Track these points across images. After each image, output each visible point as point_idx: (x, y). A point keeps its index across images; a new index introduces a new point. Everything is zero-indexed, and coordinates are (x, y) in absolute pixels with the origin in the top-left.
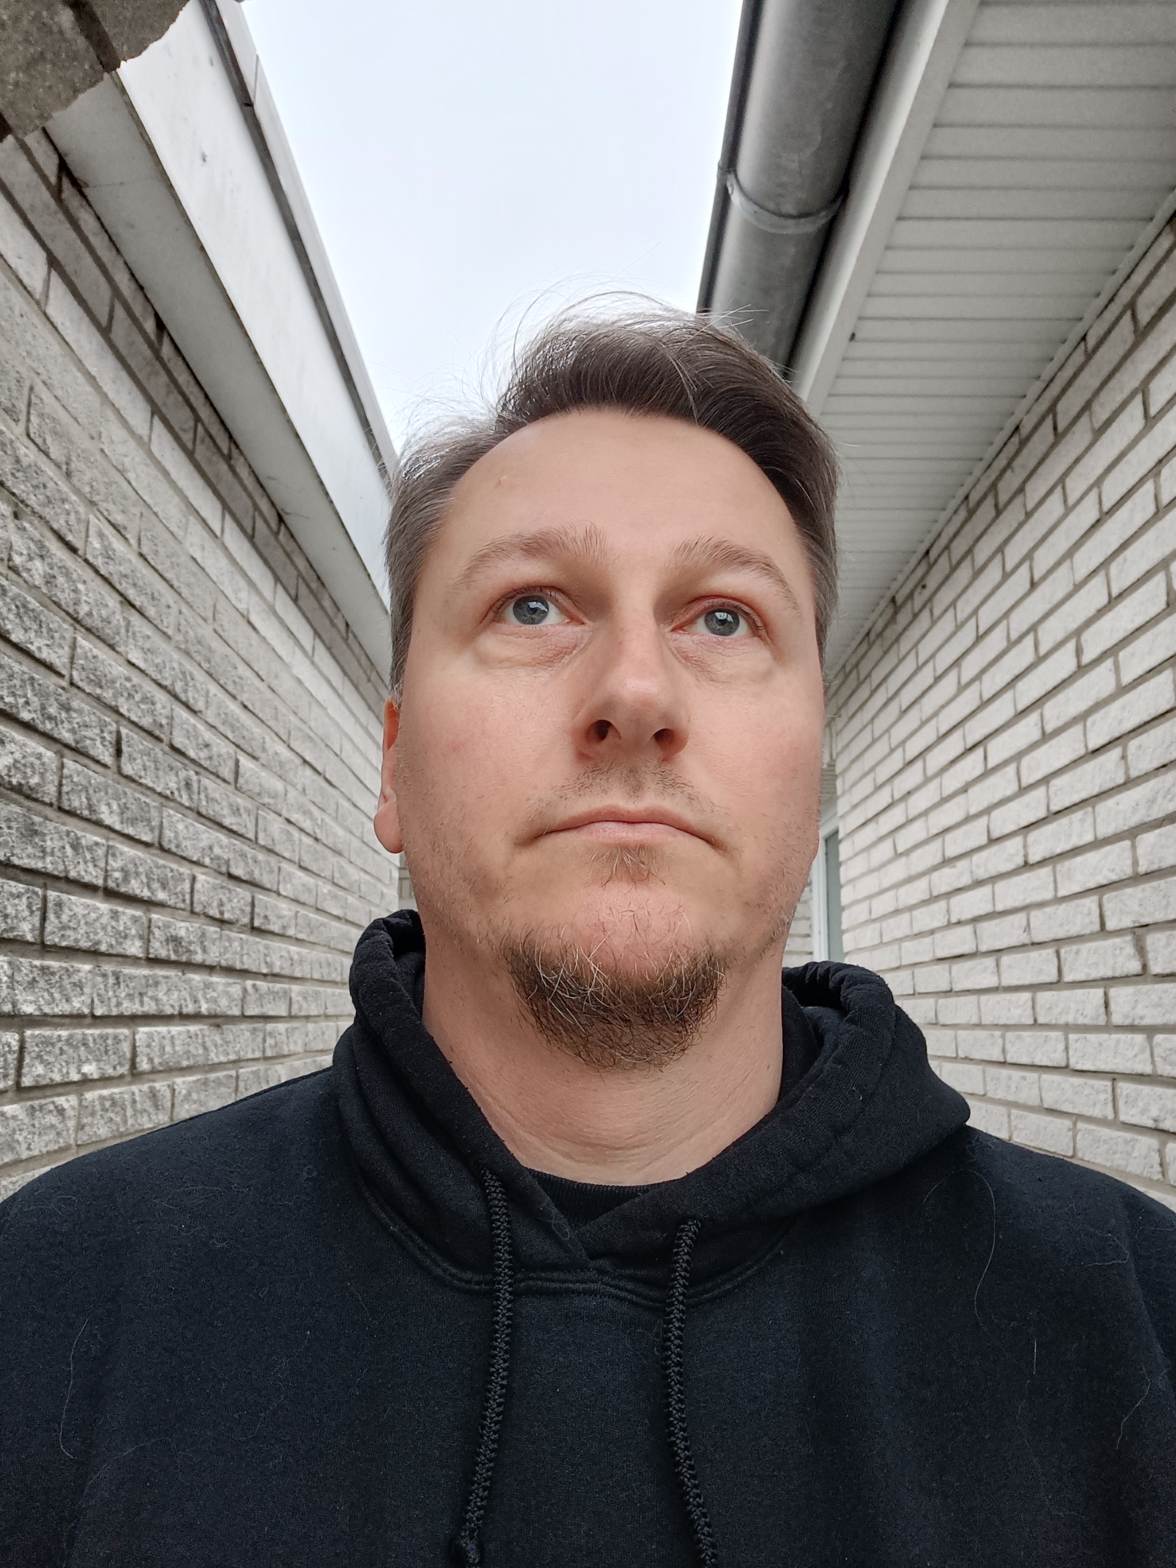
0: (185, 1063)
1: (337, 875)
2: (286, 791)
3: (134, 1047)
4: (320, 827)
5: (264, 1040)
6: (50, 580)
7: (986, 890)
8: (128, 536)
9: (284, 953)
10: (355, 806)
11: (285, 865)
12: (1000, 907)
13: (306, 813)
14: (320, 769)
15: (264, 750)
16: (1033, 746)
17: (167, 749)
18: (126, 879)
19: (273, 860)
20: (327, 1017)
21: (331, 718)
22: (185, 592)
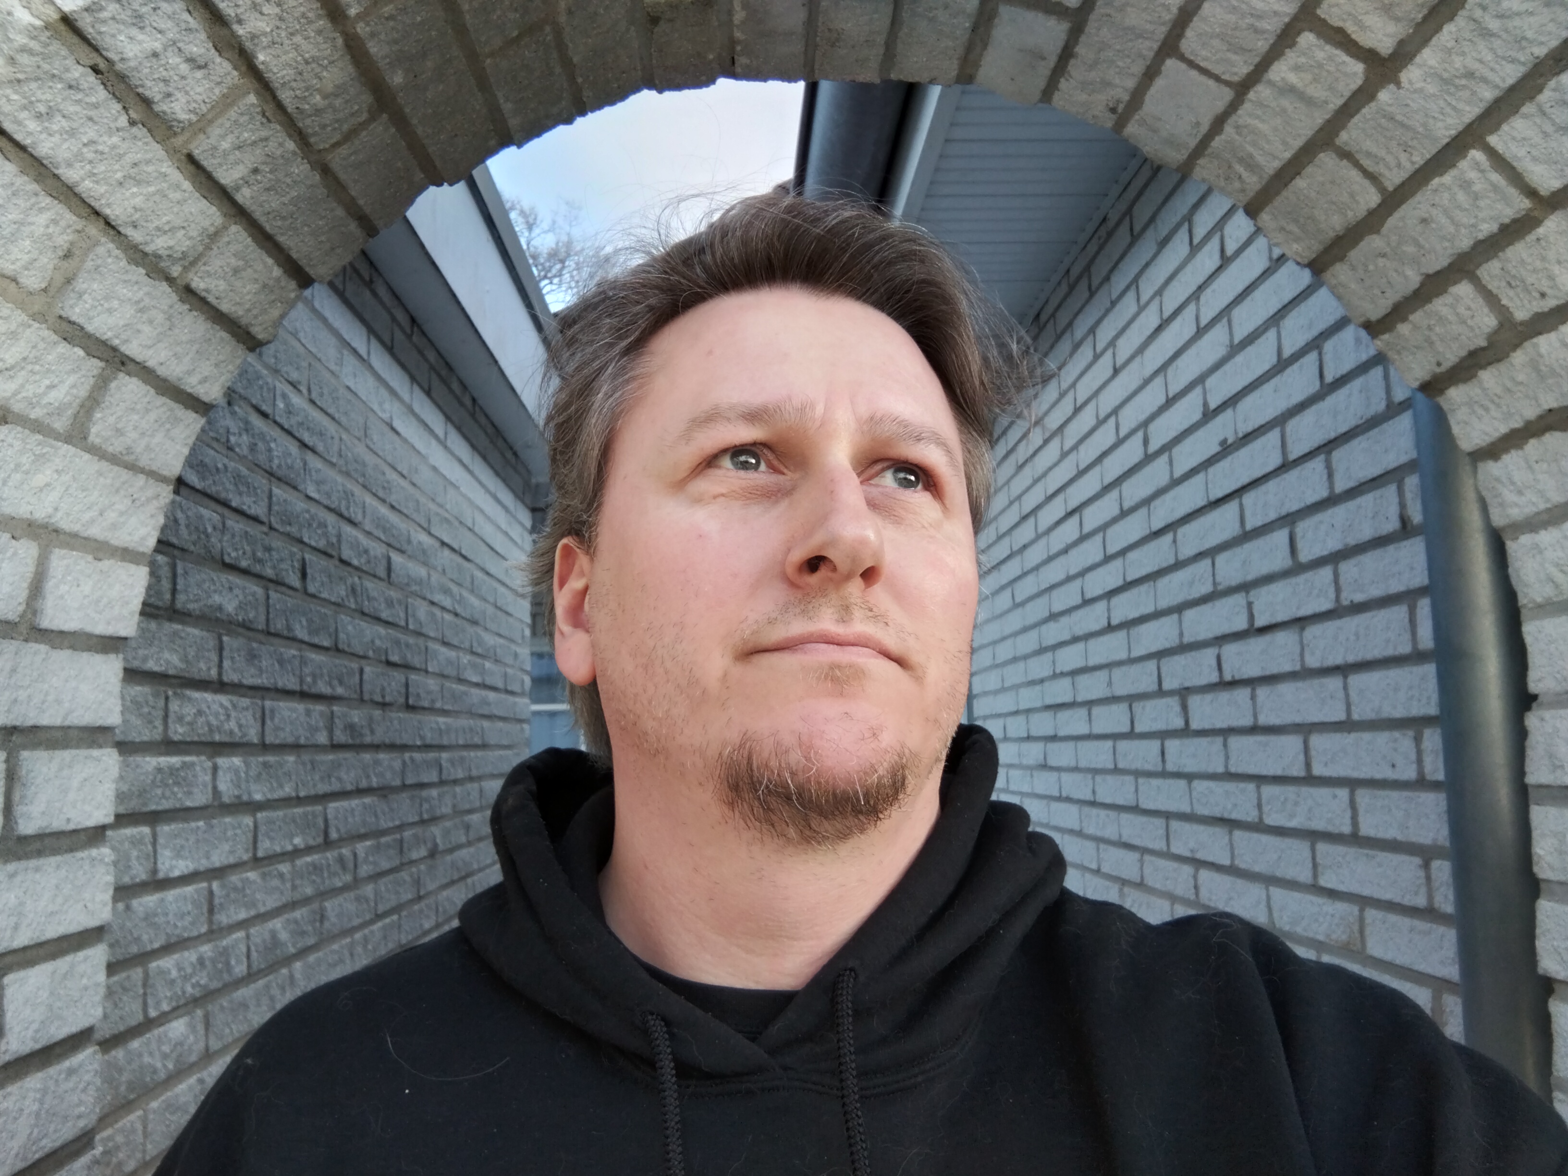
0: (362, 831)
1: (475, 644)
2: (429, 575)
3: (326, 821)
4: (459, 602)
5: (421, 805)
6: (253, 448)
7: (1080, 646)
8: (301, 388)
9: (434, 725)
10: (488, 574)
11: (432, 645)
12: (1091, 663)
13: (447, 591)
14: (456, 547)
15: (409, 542)
16: (1114, 521)
17: (337, 563)
18: (315, 682)
19: (421, 641)
20: (471, 779)
21: (464, 496)
22: (344, 420)
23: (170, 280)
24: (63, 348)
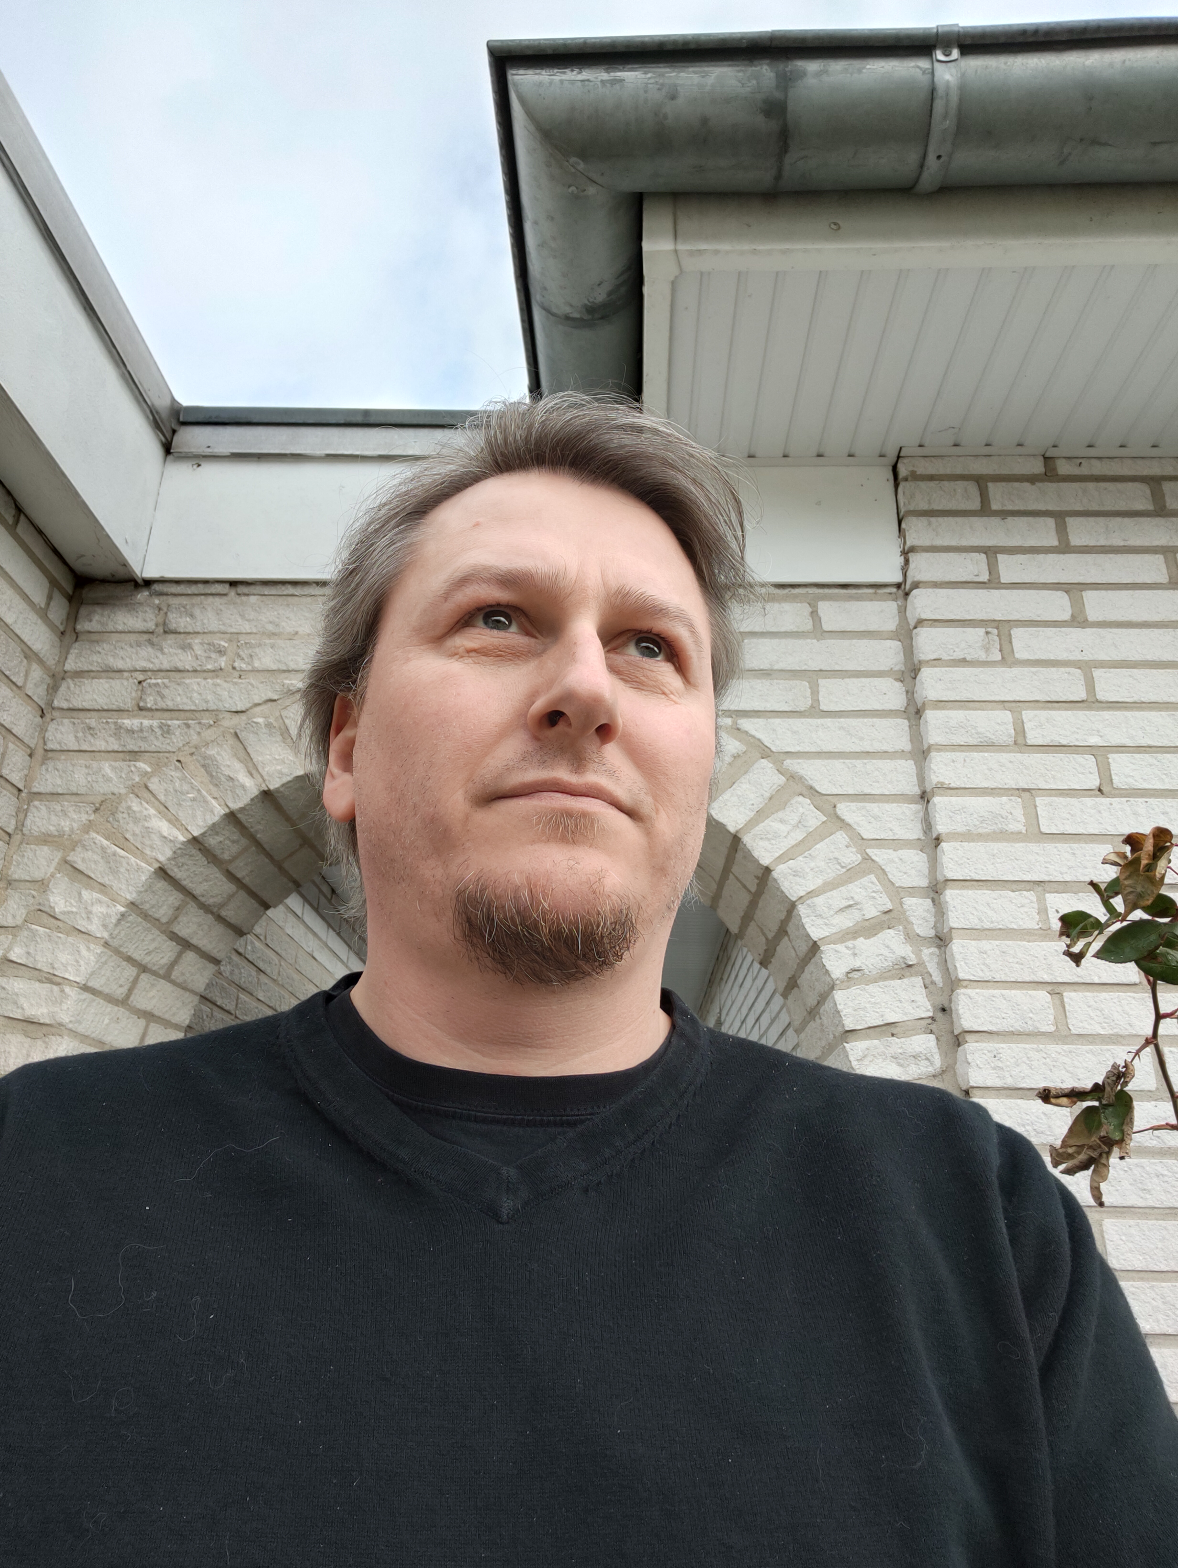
23: (212, 913)
24: (169, 943)
